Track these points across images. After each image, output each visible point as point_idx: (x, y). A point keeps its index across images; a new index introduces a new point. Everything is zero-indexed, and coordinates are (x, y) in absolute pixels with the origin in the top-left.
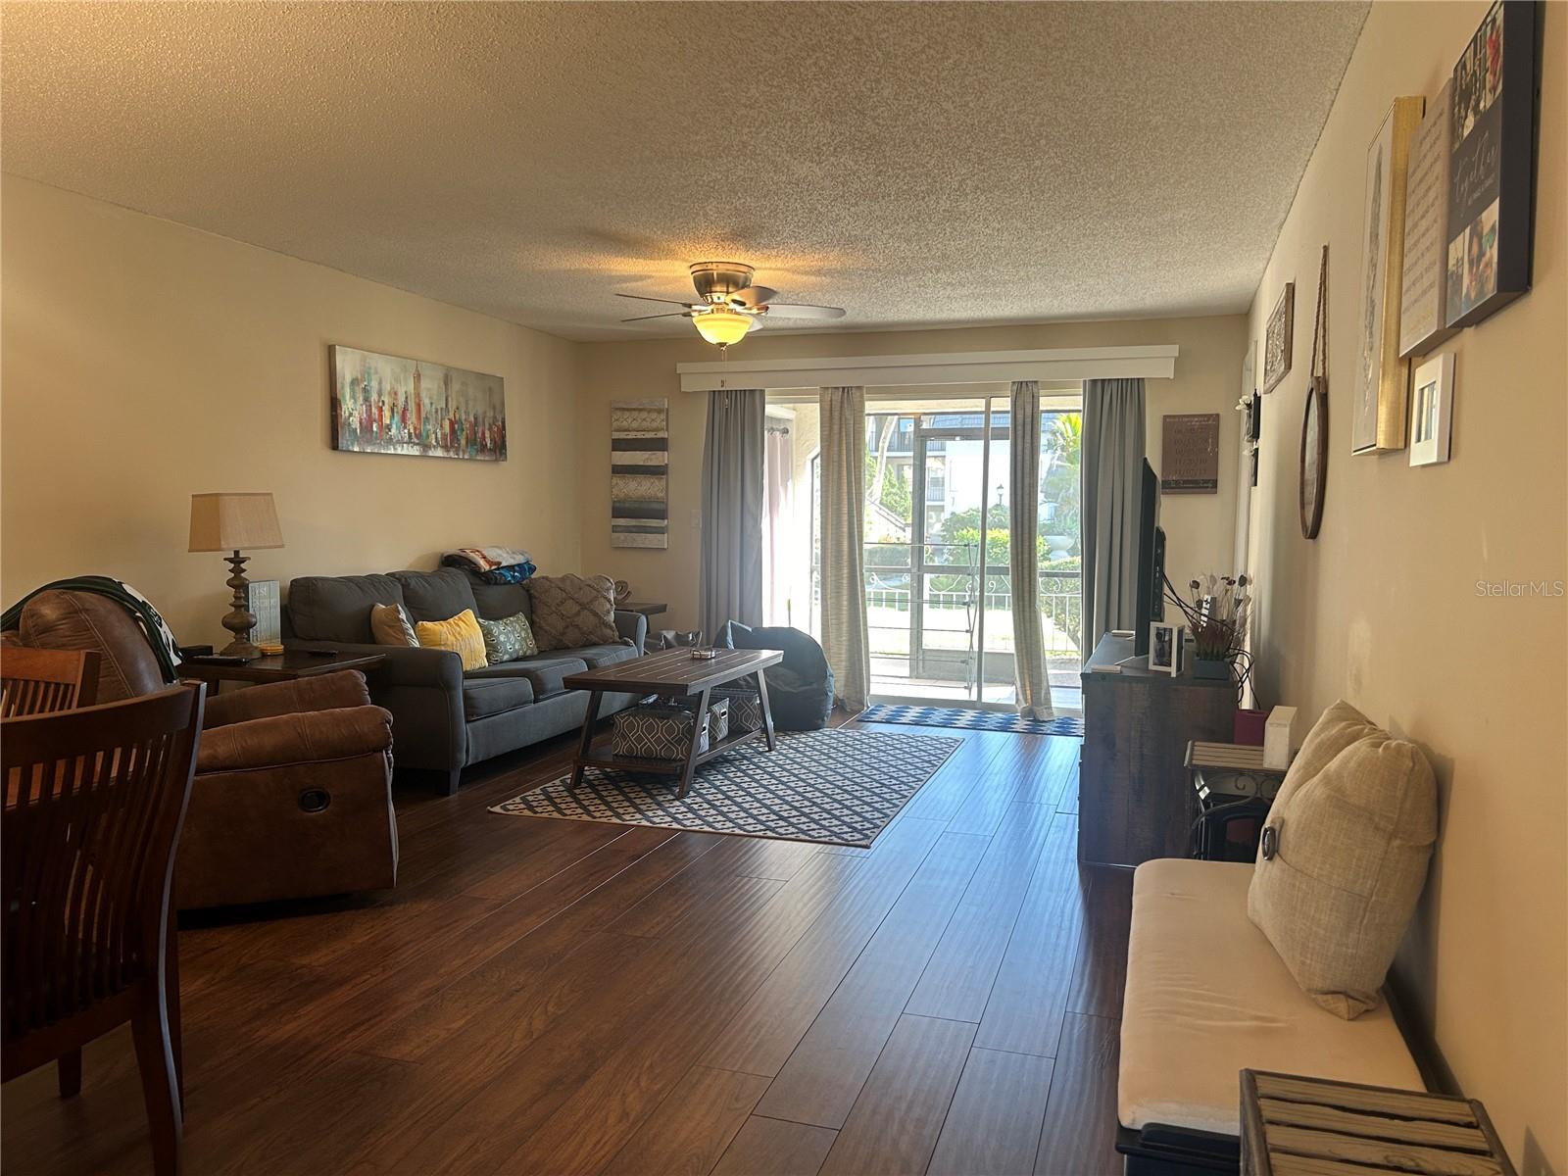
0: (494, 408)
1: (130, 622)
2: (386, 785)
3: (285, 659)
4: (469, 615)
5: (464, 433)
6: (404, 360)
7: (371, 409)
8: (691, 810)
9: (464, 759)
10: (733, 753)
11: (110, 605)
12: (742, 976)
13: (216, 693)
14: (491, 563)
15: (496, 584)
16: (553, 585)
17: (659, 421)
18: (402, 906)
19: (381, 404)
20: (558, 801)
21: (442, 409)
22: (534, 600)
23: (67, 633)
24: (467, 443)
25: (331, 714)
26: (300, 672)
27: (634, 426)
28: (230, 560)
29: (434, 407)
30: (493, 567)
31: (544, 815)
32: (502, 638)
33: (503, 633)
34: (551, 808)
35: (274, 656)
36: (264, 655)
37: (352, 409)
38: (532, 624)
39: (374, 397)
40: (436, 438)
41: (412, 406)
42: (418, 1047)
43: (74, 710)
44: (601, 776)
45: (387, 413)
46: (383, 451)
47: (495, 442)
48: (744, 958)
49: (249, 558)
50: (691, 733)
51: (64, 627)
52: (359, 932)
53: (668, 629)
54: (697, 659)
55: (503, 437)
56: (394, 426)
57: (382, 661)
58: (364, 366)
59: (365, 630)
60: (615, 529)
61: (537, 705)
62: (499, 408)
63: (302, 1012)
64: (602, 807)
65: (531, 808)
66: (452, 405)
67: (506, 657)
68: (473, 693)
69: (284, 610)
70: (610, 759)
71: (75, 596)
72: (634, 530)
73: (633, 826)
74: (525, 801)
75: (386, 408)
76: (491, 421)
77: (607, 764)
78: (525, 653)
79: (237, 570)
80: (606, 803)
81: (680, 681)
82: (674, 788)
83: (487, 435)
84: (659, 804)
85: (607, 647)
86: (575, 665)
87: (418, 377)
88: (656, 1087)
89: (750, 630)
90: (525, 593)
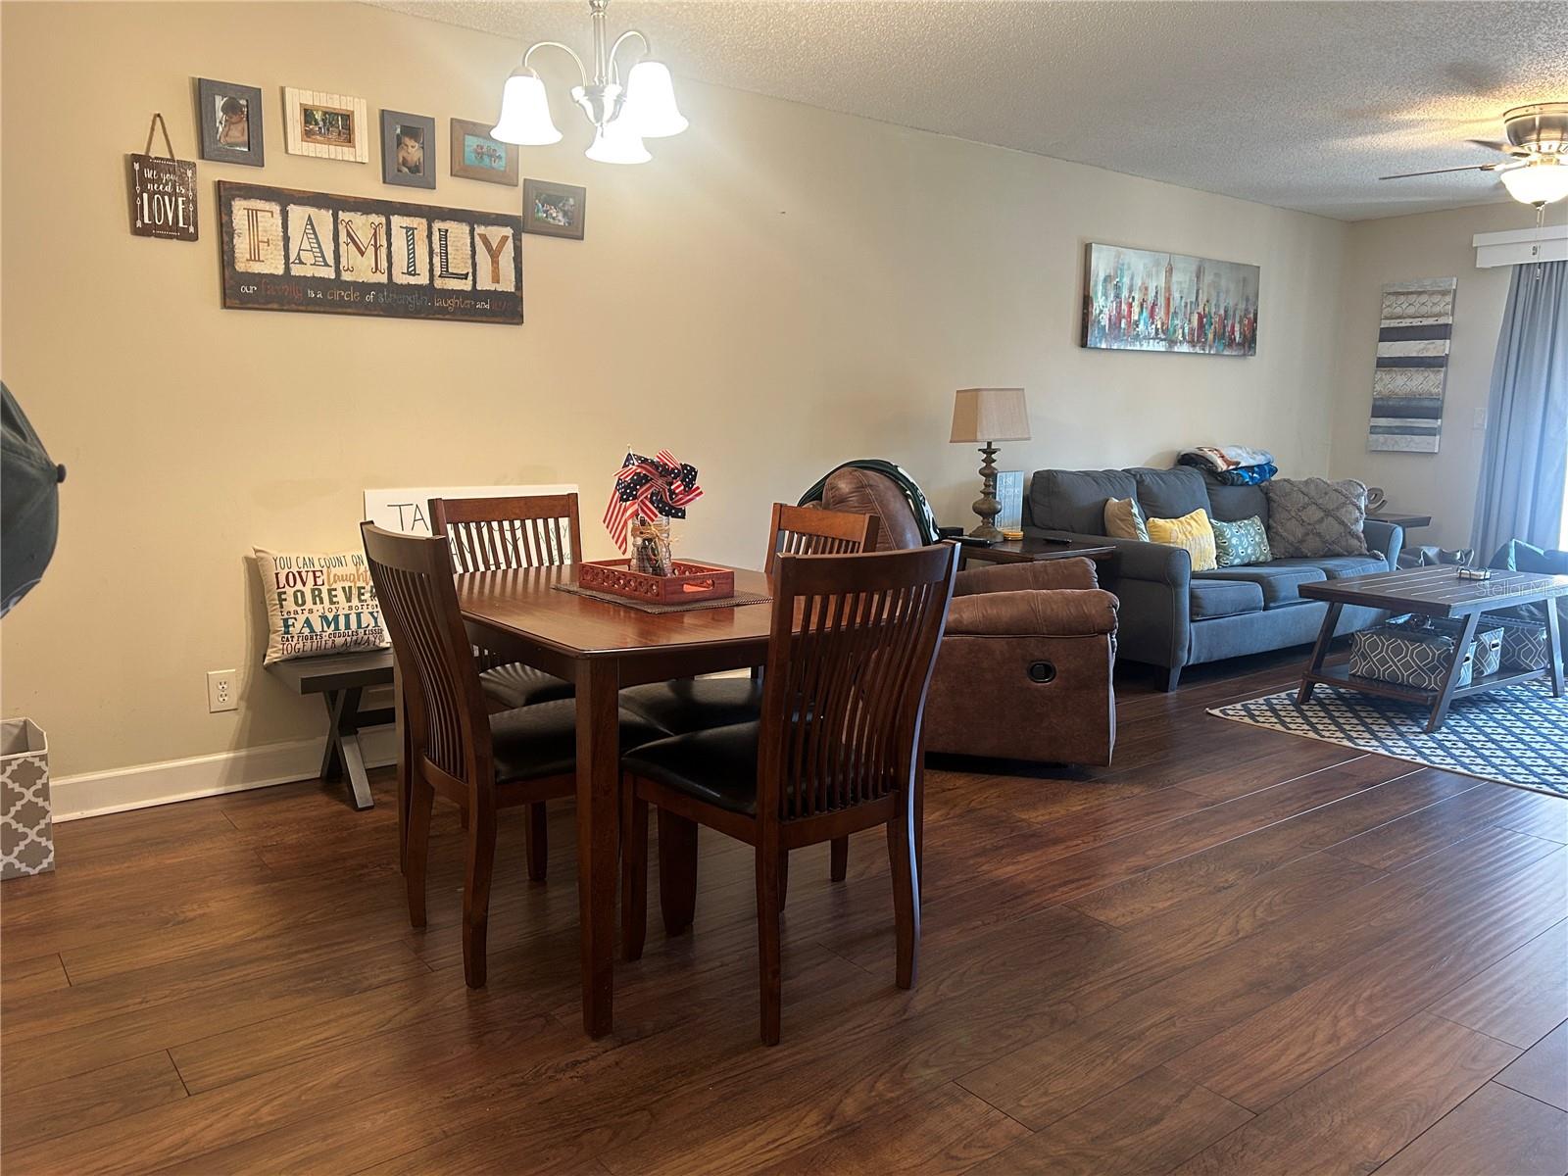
0: (1247, 300)
1: (902, 498)
2: (1108, 667)
3: (1024, 544)
4: (1202, 514)
5: (1213, 327)
6: (1157, 254)
7: (1121, 306)
8: (1441, 747)
9: (1186, 658)
10: (1503, 693)
11: (888, 483)
12: (1493, 933)
13: (964, 569)
14: (1229, 463)
15: (1232, 485)
16: (1295, 489)
17: (1443, 304)
18: (1115, 786)
19: (1131, 300)
20: (1282, 713)
21: (1191, 303)
22: (1272, 503)
23: (856, 505)
24: (1214, 338)
25: (1062, 594)
26: (1036, 556)
27: (1409, 311)
28: (984, 451)
29: (1183, 301)
30: (1231, 467)
31: (1266, 725)
32: (1234, 541)
33: (1235, 536)
34: (1274, 720)
35: (1015, 541)
36: (1006, 540)
37: (1103, 306)
38: (1268, 528)
39: (1125, 293)
40: (1183, 333)
41: (1161, 301)
42: (1123, 915)
43: (861, 554)
44: (1333, 696)
45: (1136, 309)
46: (1129, 348)
47: (1245, 336)
48: (1499, 915)
49: (999, 450)
50: (1449, 661)
51: (854, 500)
52: (1073, 802)
53: (1430, 545)
54: (1467, 579)
55: (1254, 330)
56: (1142, 322)
57: (1112, 553)
58: (1118, 262)
59: (1098, 522)
60: (1374, 430)
61: (1266, 613)
62: (1251, 299)
63: (1020, 858)
64: (1333, 727)
65: (1252, 717)
66: (1203, 298)
67: (1237, 561)
68: (1198, 592)
69: (1026, 500)
70: (1346, 678)
71: (864, 475)
72: (1396, 431)
73: (1369, 752)
74: (1246, 708)
75: (1136, 305)
76: (1243, 314)
77: (1342, 684)
78: (1258, 558)
79: (989, 461)
80: (1337, 724)
81: (1440, 600)
82: (1422, 721)
83: (1237, 328)
84: (1401, 735)
85: (1353, 559)
86: (1313, 574)
87: (1170, 271)
88: (1375, 1021)
89: (1542, 552)
90: (1263, 495)
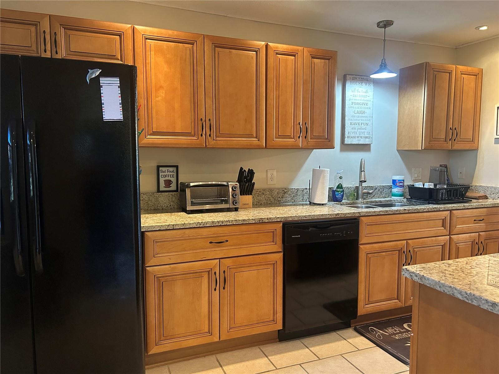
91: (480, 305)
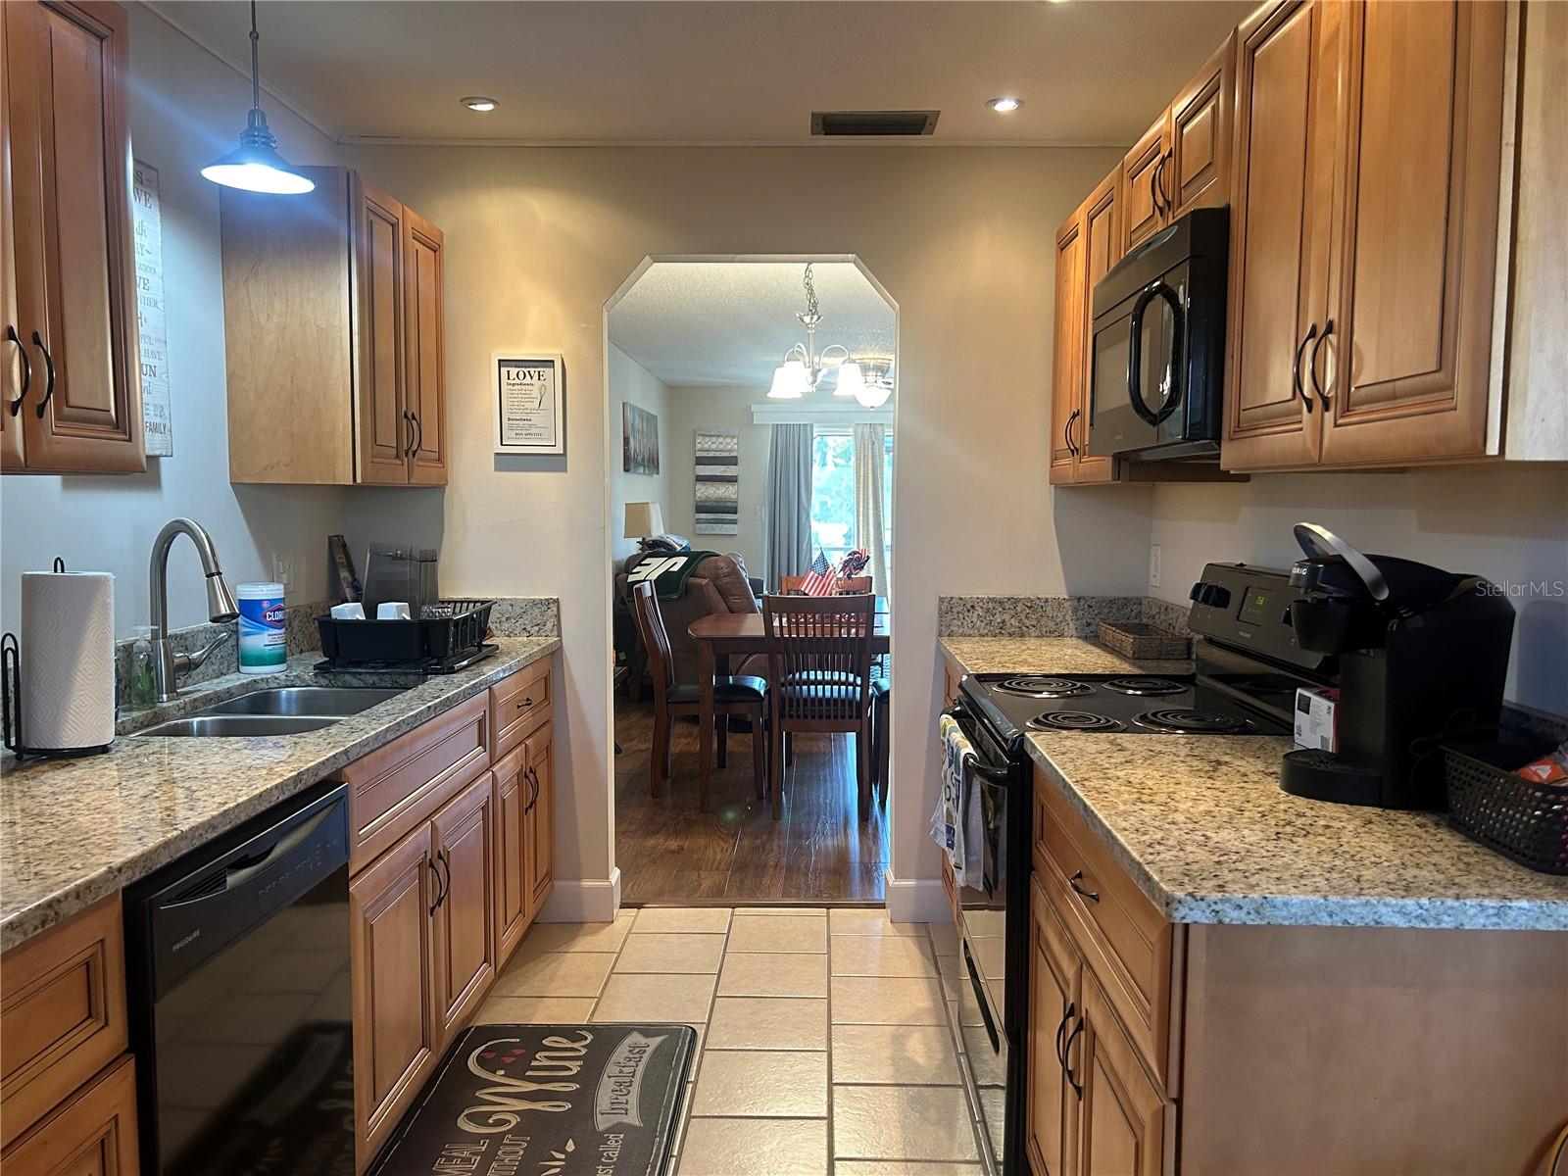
17: (732, 444)
27: (712, 447)
47: (651, 461)
55: (657, 457)
60: (698, 521)
72: (712, 522)
91: (1462, 925)
